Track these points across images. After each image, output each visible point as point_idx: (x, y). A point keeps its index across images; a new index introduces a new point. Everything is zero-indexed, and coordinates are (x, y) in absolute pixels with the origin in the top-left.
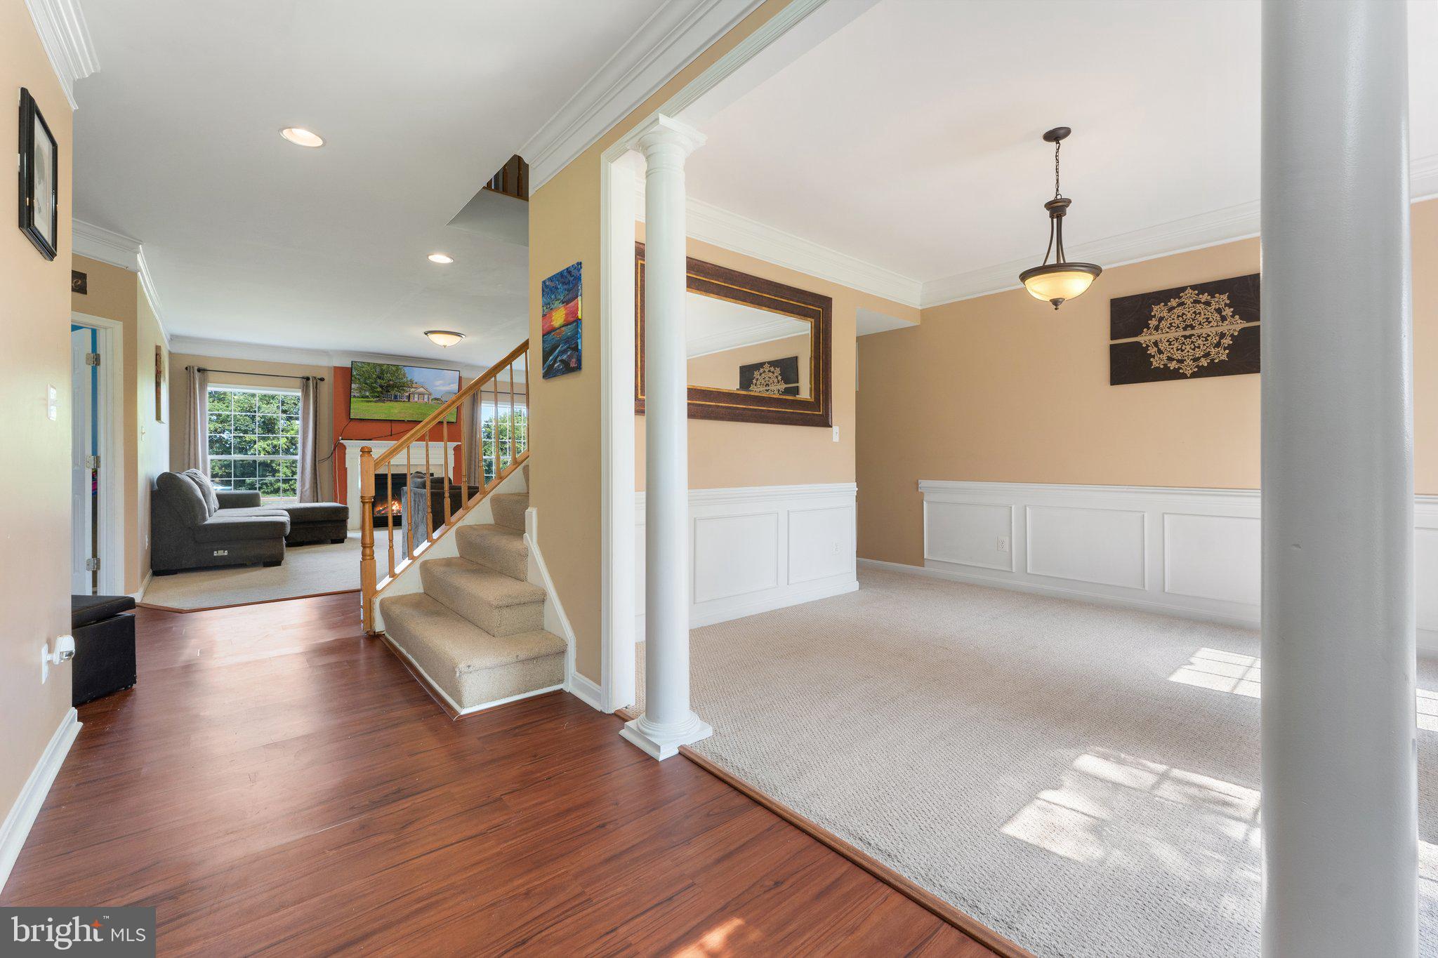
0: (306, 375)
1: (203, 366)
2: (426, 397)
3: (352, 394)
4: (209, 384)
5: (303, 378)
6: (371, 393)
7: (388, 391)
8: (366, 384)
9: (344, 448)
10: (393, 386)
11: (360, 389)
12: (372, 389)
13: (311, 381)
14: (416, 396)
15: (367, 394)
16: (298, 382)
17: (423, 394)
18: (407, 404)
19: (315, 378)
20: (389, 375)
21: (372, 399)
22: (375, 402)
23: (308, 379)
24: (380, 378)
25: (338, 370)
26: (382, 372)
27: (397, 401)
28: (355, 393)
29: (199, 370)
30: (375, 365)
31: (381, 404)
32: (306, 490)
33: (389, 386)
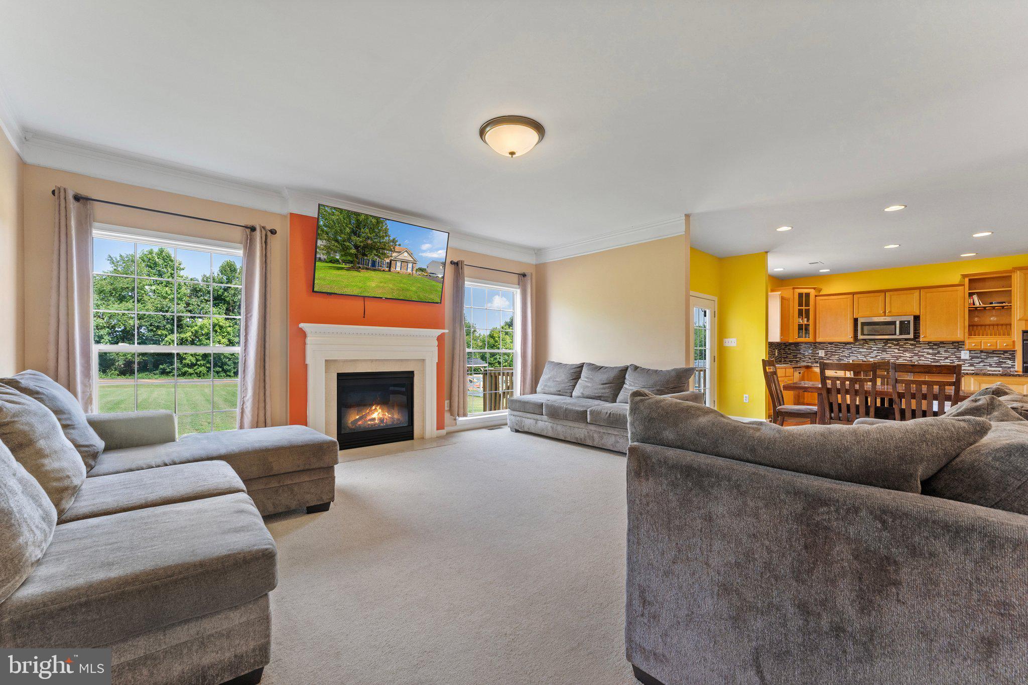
0: (250, 223)
1: (84, 192)
2: (410, 265)
3: (318, 256)
4: (96, 224)
5: (246, 227)
6: (342, 256)
7: (364, 255)
8: (337, 241)
9: (303, 334)
10: (372, 248)
11: (328, 249)
12: (344, 250)
13: (258, 233)
14: (399, 264)
15: (338, 257)
16: (238, 233)
17: (407, 262)
18: (387, 276)
19: (264, 228)
20: (367, 230)
21: (343, 266)
22: (348, 269)
23: (253, 229)
24: (355, 234)
25: (296, 219)
26: (359, 224)
27: (375, 270)
28: (321, 255)
29: (77, 198)
30: (349, 214)
31: (355, 273)
32: (248, 400)
33: (365, 247)
